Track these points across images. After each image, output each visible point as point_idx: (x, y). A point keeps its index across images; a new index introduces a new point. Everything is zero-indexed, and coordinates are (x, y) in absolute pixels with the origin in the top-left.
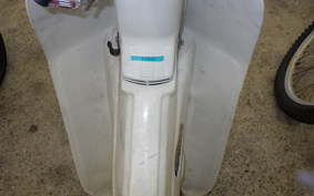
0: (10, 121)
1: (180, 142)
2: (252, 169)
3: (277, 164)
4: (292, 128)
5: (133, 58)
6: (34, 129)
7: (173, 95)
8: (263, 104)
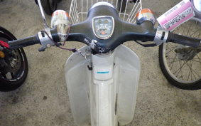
0: (33, 95)
1: (116, 100)
2: (151, 111)
3: (163, 108)
4: (170, 89)
5: (98, 73)
6: (45, 98)
7: (113, 84)
8: (155, 78)
